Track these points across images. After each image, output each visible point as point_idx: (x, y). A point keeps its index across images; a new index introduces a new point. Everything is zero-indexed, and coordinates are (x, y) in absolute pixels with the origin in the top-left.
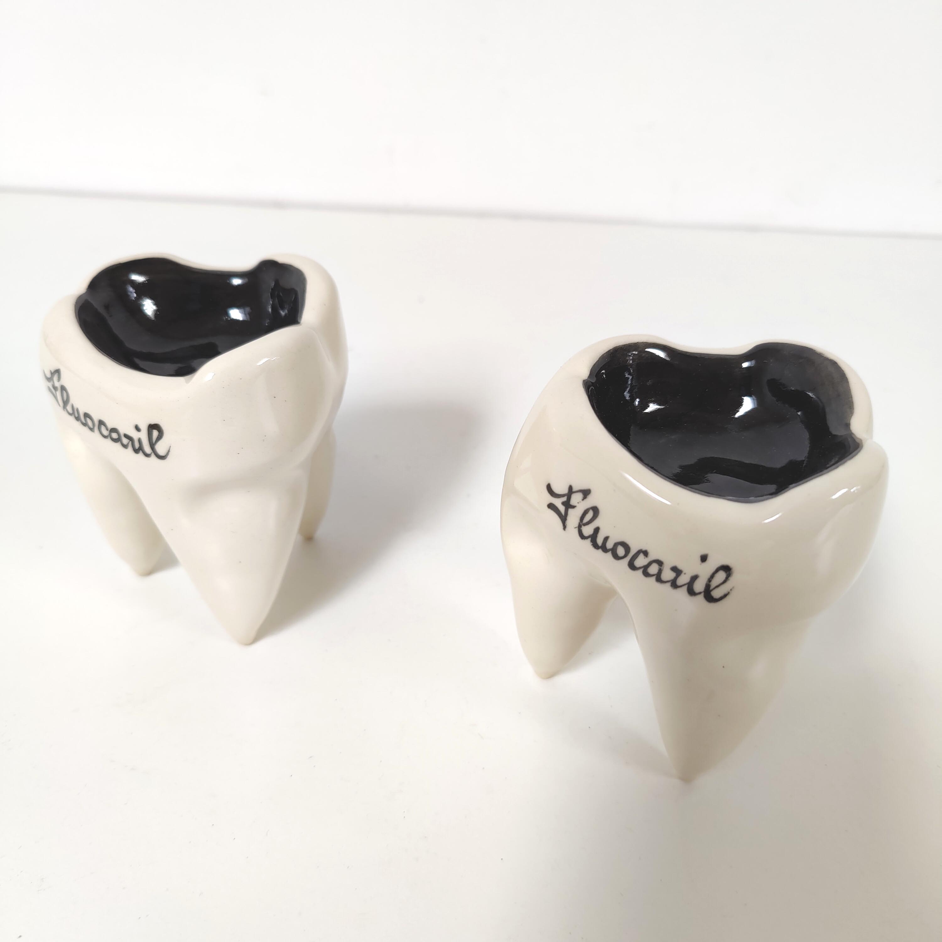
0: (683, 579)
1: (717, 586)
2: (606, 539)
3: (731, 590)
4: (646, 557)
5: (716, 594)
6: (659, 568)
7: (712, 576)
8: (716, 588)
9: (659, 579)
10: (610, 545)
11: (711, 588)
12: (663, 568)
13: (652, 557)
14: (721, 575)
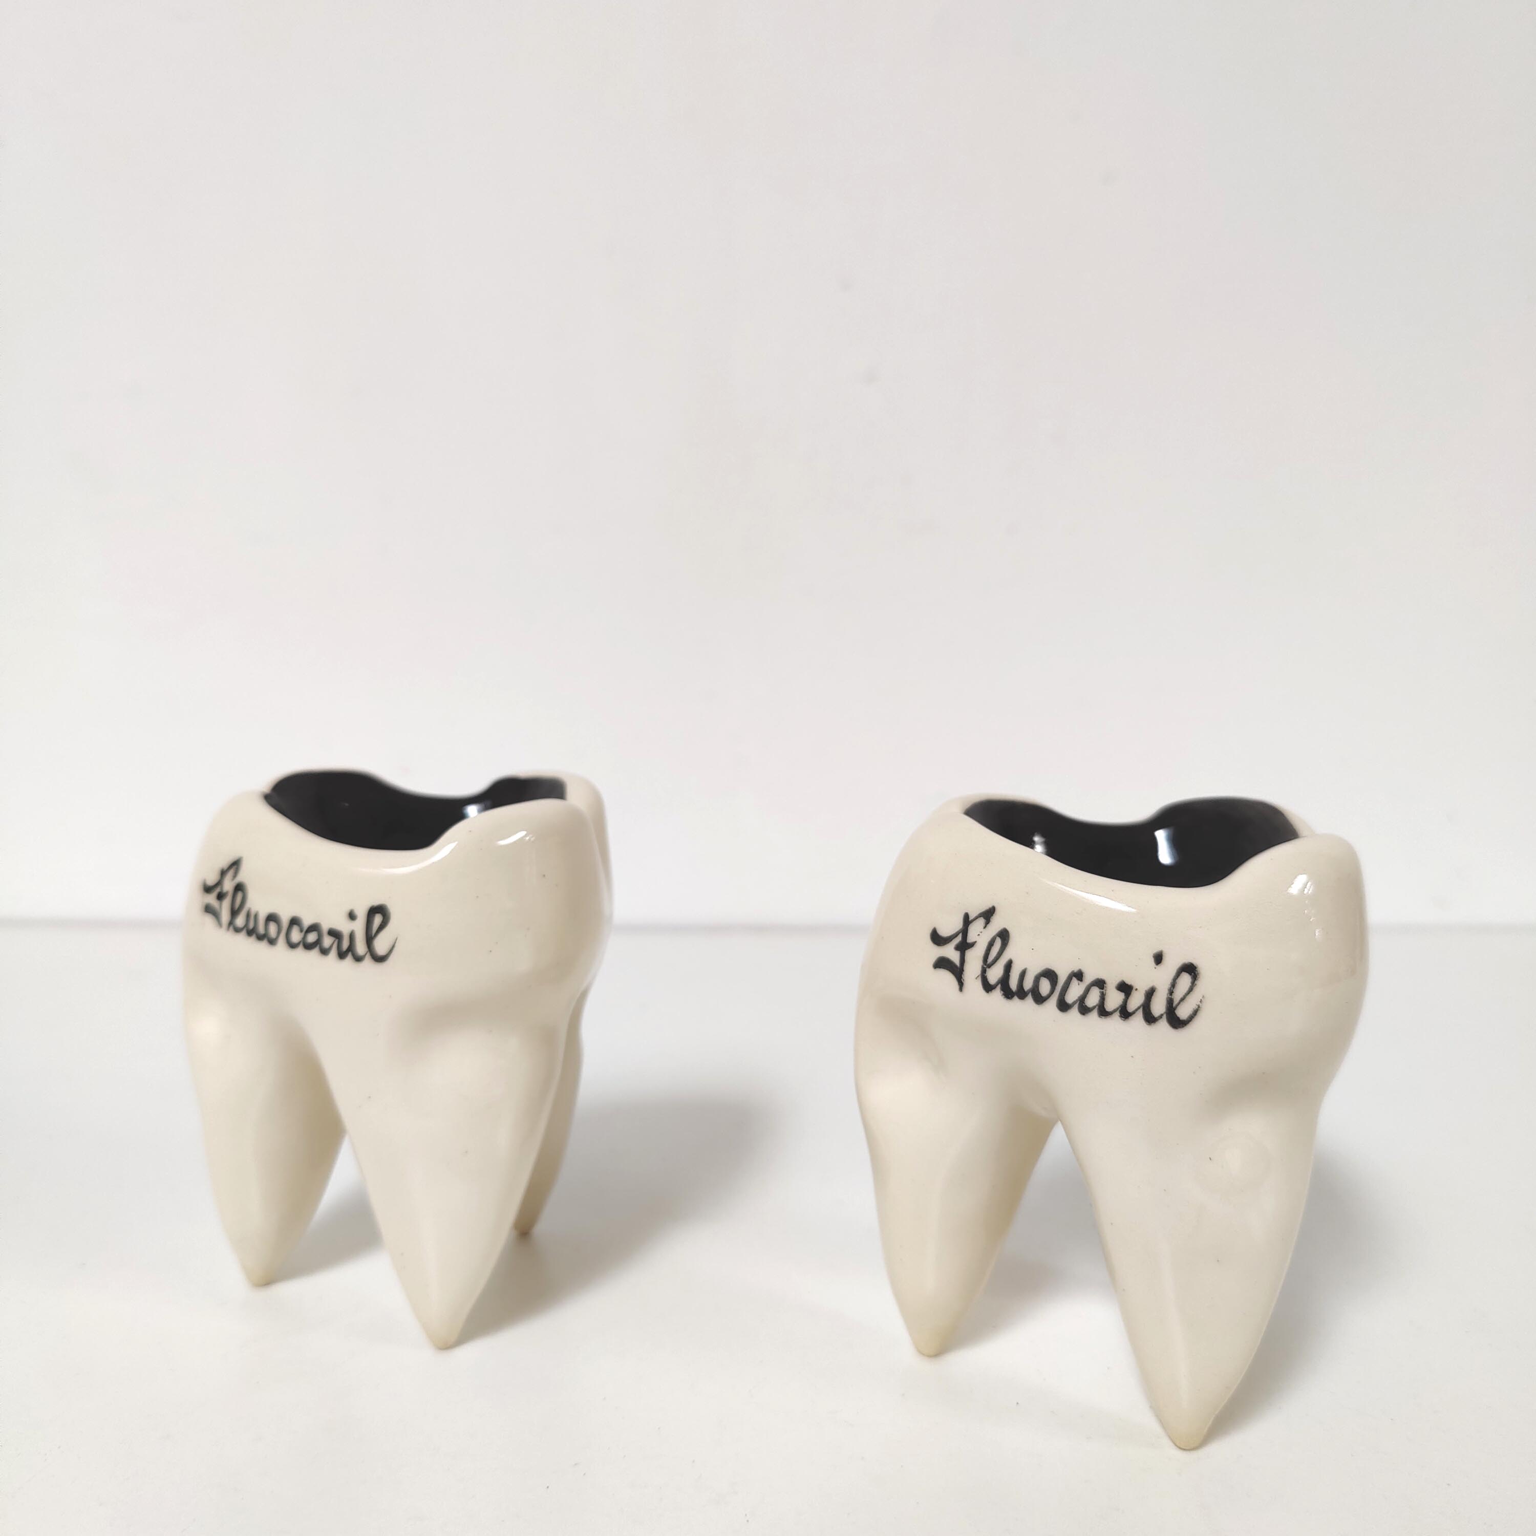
0: (1136, 1001)
1: (1182, 1000)
2: (1023, 974)
3: (1201, 1001)
4: (1080, 982)
5: (1183, 1012)
6: (1100, 992)
7: (1173, 985)
8: (1181, 1003)
9: (1103, 1012)
10: (1028, 984)
11: (1174, 1005)
12: (1107, 992)
13: (1089, 978)
14: (1185, 979)
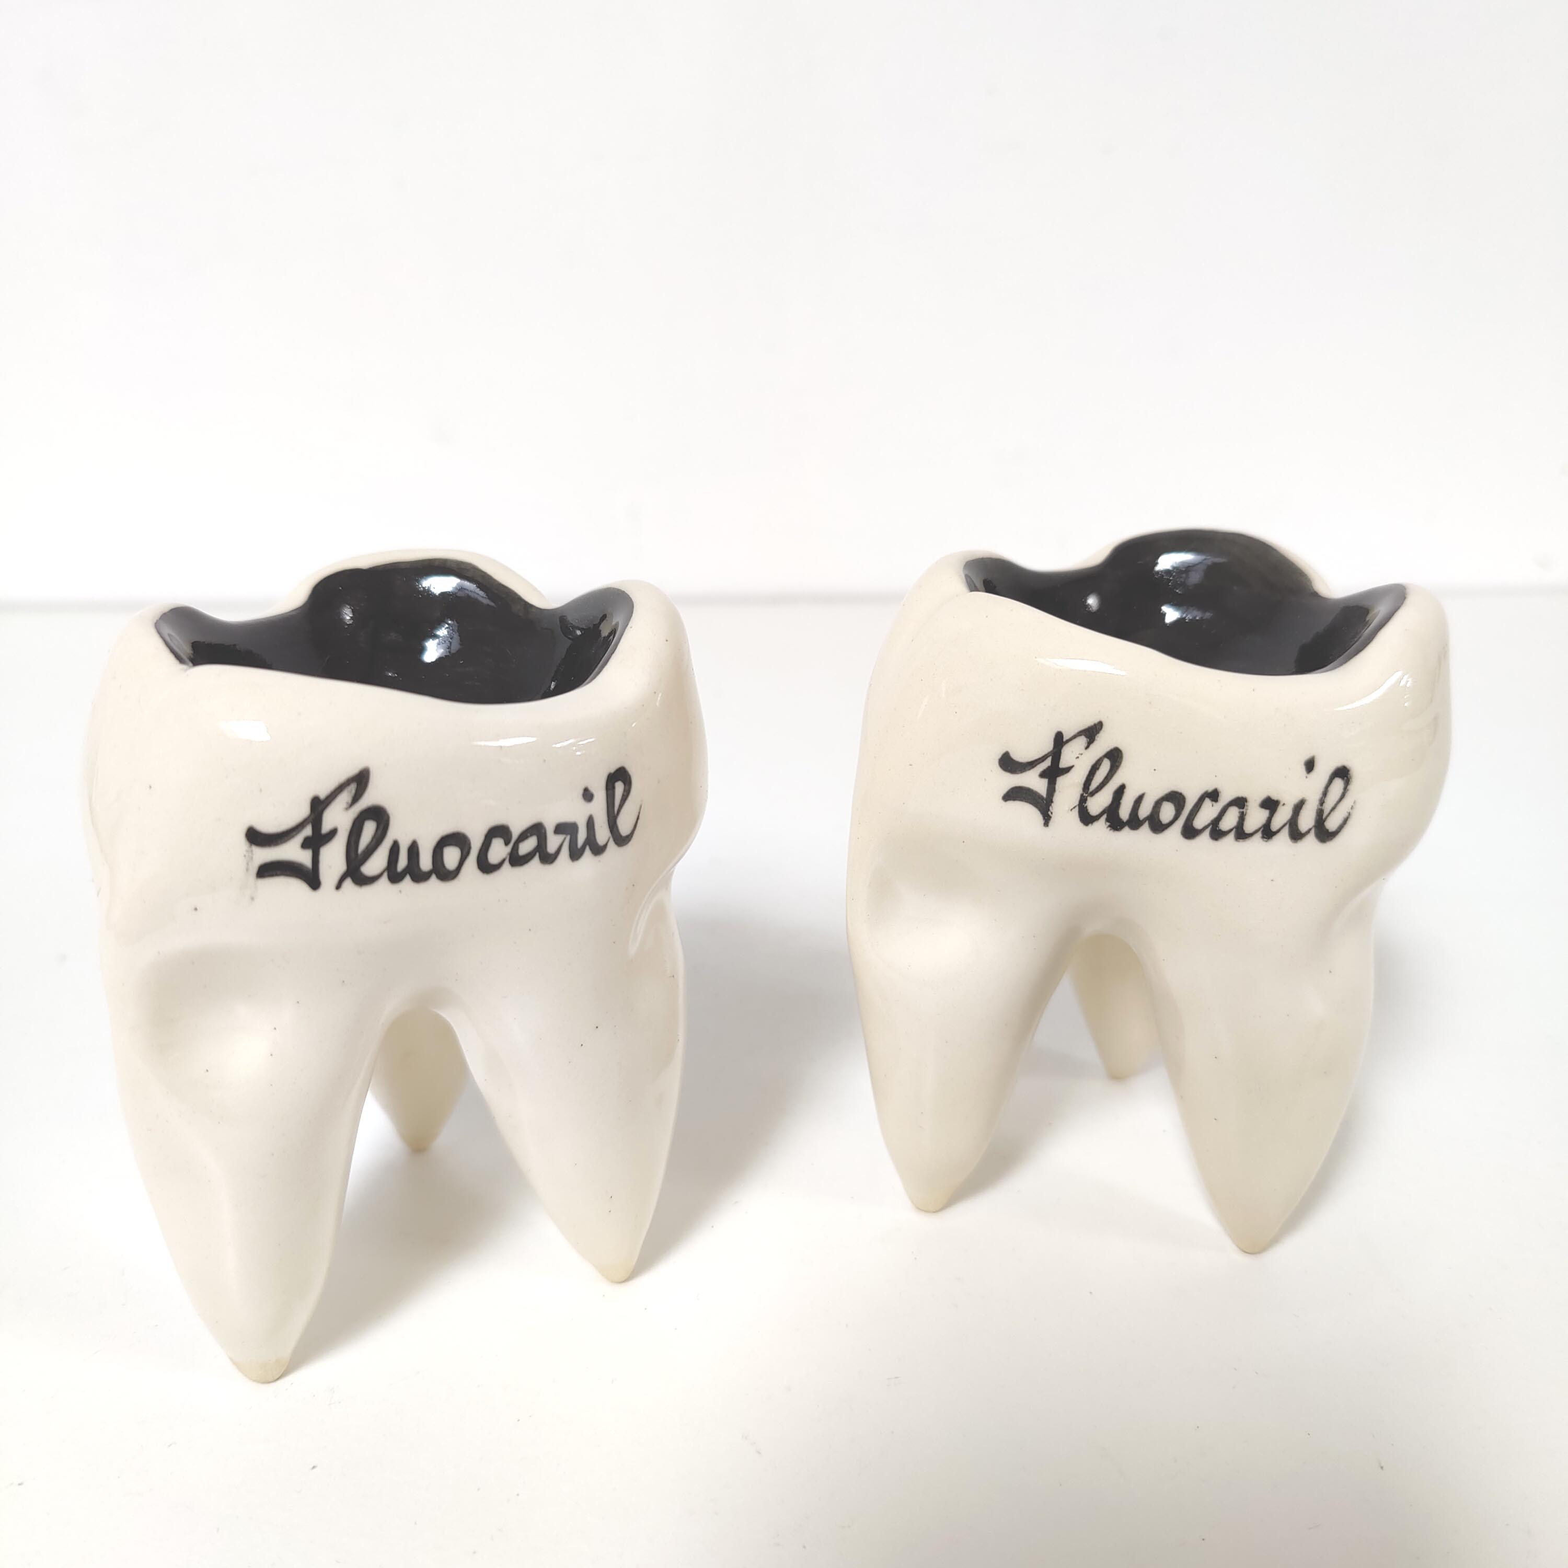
0: (1282, 816)
1: (1333, 809)
2: (1139, 800)
3: (1352, 808)
4: (1214, 803)
5: (1332, 824)
6: (1239, 812)
7: (1325, 794)
8: (1332, 813)
9: (1241, 834)
10: (1145, 811)
11: (1324, 816)
12: (1248, 811)
13: (1225, 799)
14: (1338, 784)
